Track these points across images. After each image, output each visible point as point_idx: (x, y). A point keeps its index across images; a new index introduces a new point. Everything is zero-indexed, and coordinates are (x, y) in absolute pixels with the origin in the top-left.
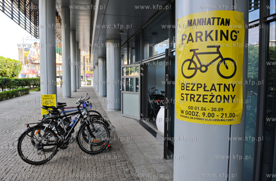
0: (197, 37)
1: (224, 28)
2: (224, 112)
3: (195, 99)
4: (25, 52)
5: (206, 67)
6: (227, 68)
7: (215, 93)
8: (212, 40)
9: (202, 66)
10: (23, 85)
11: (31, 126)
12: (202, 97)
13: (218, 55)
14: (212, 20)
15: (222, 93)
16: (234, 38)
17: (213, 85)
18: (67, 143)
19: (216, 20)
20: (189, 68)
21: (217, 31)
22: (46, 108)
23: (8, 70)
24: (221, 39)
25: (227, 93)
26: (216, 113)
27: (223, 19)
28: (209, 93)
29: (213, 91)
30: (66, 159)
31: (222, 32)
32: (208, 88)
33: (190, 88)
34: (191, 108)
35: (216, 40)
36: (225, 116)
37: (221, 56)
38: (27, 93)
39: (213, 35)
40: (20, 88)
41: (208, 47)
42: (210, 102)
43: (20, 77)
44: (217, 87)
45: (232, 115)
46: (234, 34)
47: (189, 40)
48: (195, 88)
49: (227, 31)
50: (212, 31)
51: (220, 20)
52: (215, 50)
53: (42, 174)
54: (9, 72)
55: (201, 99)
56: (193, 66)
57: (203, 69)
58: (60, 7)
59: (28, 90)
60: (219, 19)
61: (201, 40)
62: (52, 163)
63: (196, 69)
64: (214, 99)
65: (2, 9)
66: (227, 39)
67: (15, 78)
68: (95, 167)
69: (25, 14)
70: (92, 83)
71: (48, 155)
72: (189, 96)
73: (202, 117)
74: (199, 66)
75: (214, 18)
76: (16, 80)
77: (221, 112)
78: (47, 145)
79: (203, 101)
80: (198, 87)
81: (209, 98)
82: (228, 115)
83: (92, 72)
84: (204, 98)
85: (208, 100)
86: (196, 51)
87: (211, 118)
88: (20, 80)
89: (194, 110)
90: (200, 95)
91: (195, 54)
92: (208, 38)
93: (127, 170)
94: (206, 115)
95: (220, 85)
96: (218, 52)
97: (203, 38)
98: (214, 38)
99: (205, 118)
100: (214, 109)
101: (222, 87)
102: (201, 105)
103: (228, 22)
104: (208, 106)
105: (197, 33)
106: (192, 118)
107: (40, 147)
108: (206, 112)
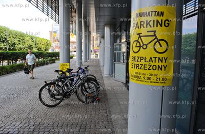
0: (141, 25)
1: (159, 18)
2: (158, 77)
3: (139, 67)
4: (54, 34)
5: (146, 45)
6: (161, 46)
7: (152, 64)
8: (151, 27)
9: (144, 45)
10: (51, 57)
11: (47, 82)
12: (143, 66)
13: (155, 37)
14: (151, 13)
15: (157, 64)
16: (167, 25)
17: (151, 58)
18: (70, 95)
19: (154, 13)
20: (136, 47)
21: (154, 21)
22: (57, 71)
23: (43, 46)
24: (157, 26)
25: (160, 64)
26: (152, 77)
27: (159, 12)
28: (148, 63)
29: (151, 62)
30: (68, 105)
31: (158, 21)
32: (148, 60)
33: (136, 60)
34: (136, 73)
35: (154, 26)
36: (158, 79)
37: (156, 38)
38: (54, 62)
39: (151, 23)
40: (49, 58)
41: (148, 32)
42: (148, 69)
43: (50, 51)
44: (153, 59)
45: (164, 79)
46: (167, 22)
47: (136, 27)
48: (139, 60)
49: (162, 20)
50: (151, 21)
51: (157, 13)
52: (152, 34)
53: (52, 112)
54: (43, 47)
55: (143, 67)
56: (138, 45)
57: (145, 47)
58: (75, 2)
59: (54, 60)
60: (155, 12)
61: (144, 27)
62: (60, 106)
63: (140, 47)
64: (151, 68)
65: (36, 6)
66: (161, 26)
67: (47, 51)
68: (85, 111)
69: (52, 8)
70: (99, 56)
71: (58, 101)
72: (136, 65)
73: (143, 79)
74: (142, 45)
75: (152, 12)
76: (47, 53)
77: (156, 77)
78: (58, 95)
79: (144, 69)
80: (141, 59)
81: (148, 67)
82: (161, 79)
83: (99, 48)
84: (144, 67)
85: (147, 68)
86: (141, 35)
87: (149, 80)
88: (50, 53)
89: (138, 75)
90: (142, 65)
91: (140, 37)
92: (148, 25)
93: (106, 115)
94: (146, 78)
95: (155, 58)
96: (155, 35)
97: (145, 25)
98: (152, 25)
99: (145, 80)
100: (151, 75)
101: (157, 59)
102: (143, 71)
103: (162, 14)
104: (147, 72)
105: (141, 22)
106: (137, 80)
107: (53, 96)
108: (146, 77)
